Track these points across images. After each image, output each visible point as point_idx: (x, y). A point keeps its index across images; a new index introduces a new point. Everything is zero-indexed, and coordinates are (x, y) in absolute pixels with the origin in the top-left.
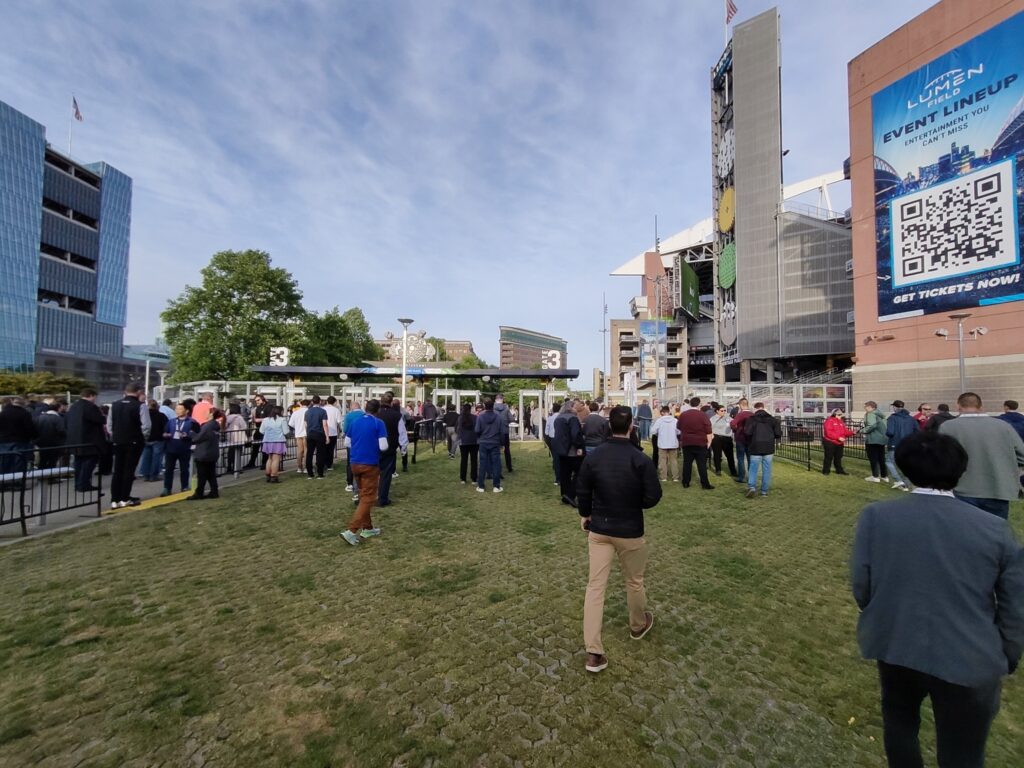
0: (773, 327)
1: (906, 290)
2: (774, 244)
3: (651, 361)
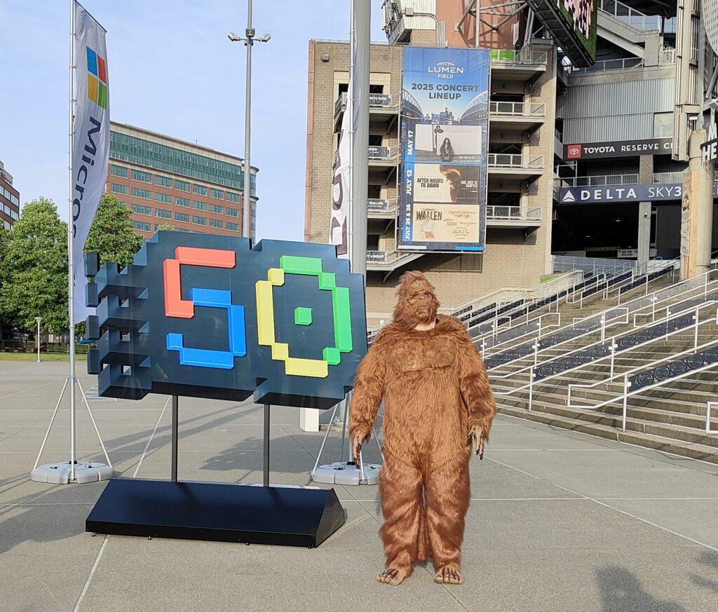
3: (434, 184)
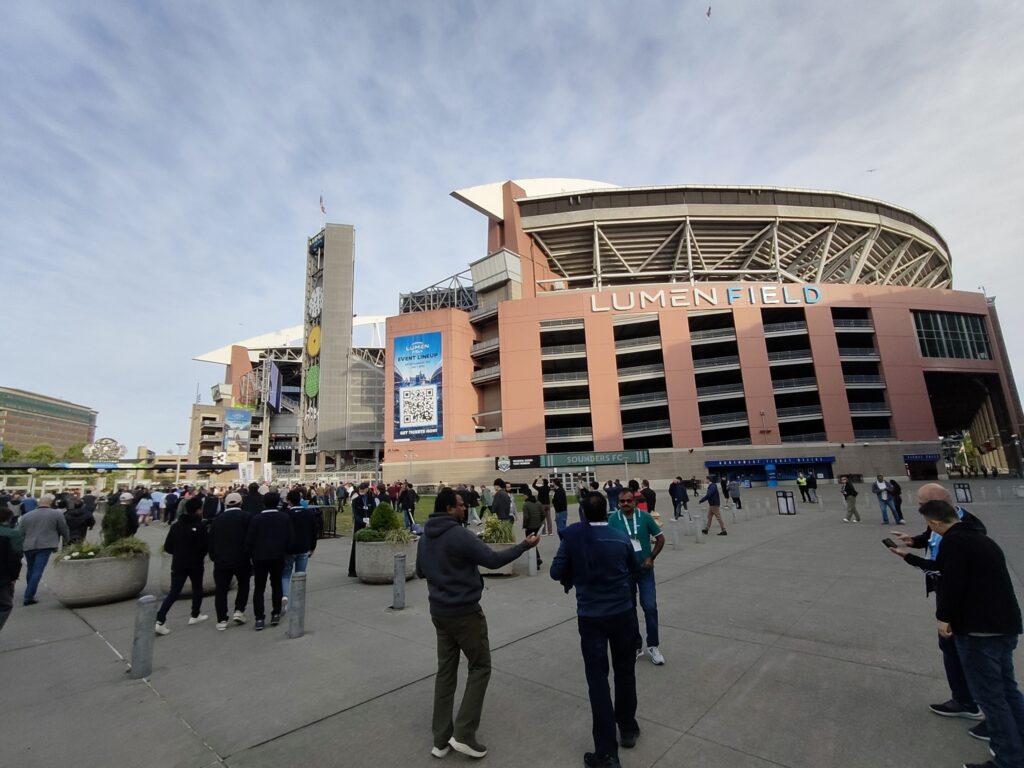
0: (343, 429)
1: (405, 429)
2: (345, 374)
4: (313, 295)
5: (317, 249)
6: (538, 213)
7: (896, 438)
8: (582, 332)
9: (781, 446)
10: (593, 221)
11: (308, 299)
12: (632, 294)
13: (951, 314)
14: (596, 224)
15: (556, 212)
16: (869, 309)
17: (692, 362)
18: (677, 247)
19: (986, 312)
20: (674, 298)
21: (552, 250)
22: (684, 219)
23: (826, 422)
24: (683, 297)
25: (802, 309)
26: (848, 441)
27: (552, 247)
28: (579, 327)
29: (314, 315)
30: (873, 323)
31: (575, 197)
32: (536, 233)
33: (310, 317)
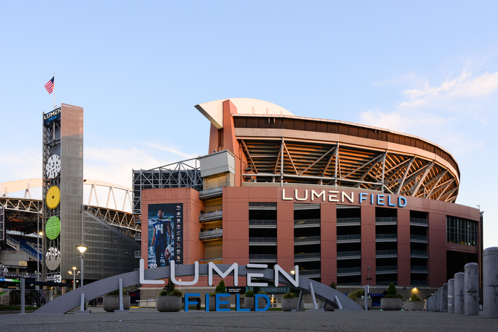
4: (50, 160)
5: (52, 123)
6: (247, 126)
7: (429, 286)
8: (275, 212)
9: (375, 287)
10: (282, 137)
11: (45, 163)
12: (307, 191)
13: (463, 220)
14: (284, 139)
15: (258, 128)
16: (428, 213)
17: (336, 236)
18: (327, 161)
19: (479, 220)
20: (330, 196)
21: (250, 152)
22: (336, 144)
23: (399, 275)
24: (336, 196)
25: (396, 210)
26: (408, 286)
27: (252, 151)
28: (273, 208)
29: (52, 176)
30: (428, 221)
31: (272, 119)
32: (244, 140)
33: (47, 178)
